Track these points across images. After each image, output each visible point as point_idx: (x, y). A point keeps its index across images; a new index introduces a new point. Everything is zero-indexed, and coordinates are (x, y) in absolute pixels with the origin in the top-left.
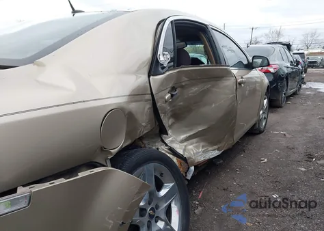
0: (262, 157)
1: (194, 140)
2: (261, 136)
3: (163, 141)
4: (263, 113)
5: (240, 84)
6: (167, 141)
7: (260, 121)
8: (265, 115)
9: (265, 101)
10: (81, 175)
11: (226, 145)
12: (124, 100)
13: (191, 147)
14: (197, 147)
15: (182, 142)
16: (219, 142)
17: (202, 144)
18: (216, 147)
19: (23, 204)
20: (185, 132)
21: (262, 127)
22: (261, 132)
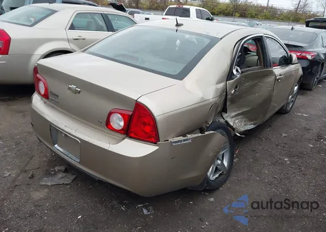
0: (283, 133)
1: (240, 117)
2: (286, 115)
3: (222, 116)
4: (293, 97)
5: (278, 80)
6: (224, 116)
7: (288, 103)
8: (293, 99)
9: (296, 88)
10: (206, 133)
11: (259, 122)
12: (217, 99)
13: (237, 121)
14: (241, 122)
15: (232, 117)
16: (256, 119)
17: (244, 120)
18: (252, 123)
19: (190, 141)
20: (235, 111)
21: (288, 109)
22: (287, 112)
